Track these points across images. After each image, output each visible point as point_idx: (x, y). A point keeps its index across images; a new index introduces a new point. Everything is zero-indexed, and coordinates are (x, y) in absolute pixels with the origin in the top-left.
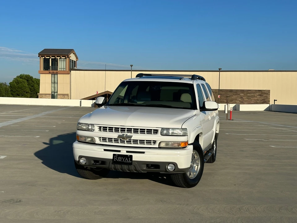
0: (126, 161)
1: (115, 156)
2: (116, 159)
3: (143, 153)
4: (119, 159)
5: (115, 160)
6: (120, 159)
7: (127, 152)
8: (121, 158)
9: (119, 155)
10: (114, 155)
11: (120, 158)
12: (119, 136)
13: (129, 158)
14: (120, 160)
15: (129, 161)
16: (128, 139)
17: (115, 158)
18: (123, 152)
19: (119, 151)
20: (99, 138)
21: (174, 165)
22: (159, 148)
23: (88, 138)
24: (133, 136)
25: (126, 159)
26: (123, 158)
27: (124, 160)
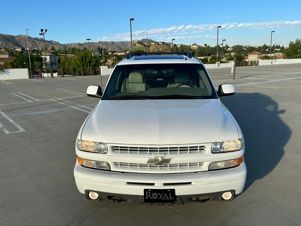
0: (165, 197)
1: (147, 192)
2: (148, 196)
3: (190, 183)
4: (154, 196)
5: (147, 198)
6: (155, 196)
7: (165, 184)
8: (157, 195)
9: (153, 191)
10: (146, 190)
11: (155, 194)
12: (150, 161)
13: (170, 194)
14: (155, 198)
15: (169, 197)
16: (164, 164)
17: (147, 195)
18: (159, 185)
19: (153, 184)
20: (116, 164)
21: (231, 192)
22: (209, 170)
23: (98, 163)
24: (172, 158)
25: (165, 196)
26: (159, 194)
27: (161, 196)
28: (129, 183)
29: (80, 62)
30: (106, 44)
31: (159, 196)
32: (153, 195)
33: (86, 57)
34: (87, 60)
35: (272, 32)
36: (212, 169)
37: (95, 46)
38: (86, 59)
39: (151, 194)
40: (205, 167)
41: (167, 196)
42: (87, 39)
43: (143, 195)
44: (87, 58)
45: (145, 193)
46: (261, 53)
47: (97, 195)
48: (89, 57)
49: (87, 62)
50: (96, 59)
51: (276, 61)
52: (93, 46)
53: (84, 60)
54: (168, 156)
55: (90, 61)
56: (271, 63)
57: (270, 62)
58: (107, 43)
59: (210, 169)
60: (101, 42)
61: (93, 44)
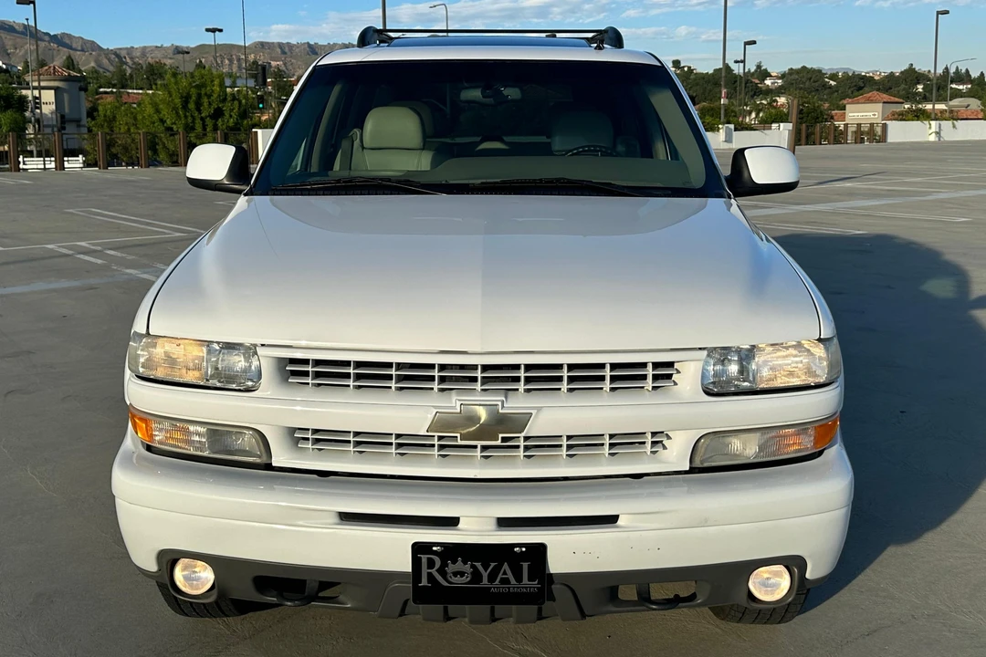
0: (505, 581)
1: (424, 558)
2: (430, 576)
3: (611, 520)
4: (455, 574)
5: (424, 582)
6: (462, 574)
7: (504, 523)
8: (467, 568)
9: (452, 551)
10: (419, 549)
11: (459, 566)
12: (441, 424)
13: (525, 565)
14: (458, 581)
15: (519, 578)
16: (501, 436)
17: (425, 571)
18: (477, 524)
19: (452, 522)
20: (295, 436)
21: (787, 567)
22: (692, 470)
23: (217, 433)
24: (534, 412)
25: (505, 573)
26: (478, 565)
27: (485, 575)
28: (347, 517)
29: (177, 113)
30: (284, 53)
31: (476, 576)
32: (451, 568)
33: (199, 96)
34: (206, 104)
35: (938, 13)
36: (706, 465)
37: (239, 60)
38: (201, 105)
39: (444, 565)
40: (676, 455)
41: (510, 575)
42: (208, 30)
43: (410, 571)
44: (205, 100)
45: (416, 562)
46: (897, 100)
47: (206, 576)
48: (215, 96)
49: (203, 115)
50: (240, 102)
51: (954, 126)
52: (231, 61)
53: (192, 106)
54: (517, 403)
55: (215, 110)
56: (938, 133)
57: (933, 129)
58: (287, 50)
59: (697, 464)
60: (262, 45)
61: (234, 52)
